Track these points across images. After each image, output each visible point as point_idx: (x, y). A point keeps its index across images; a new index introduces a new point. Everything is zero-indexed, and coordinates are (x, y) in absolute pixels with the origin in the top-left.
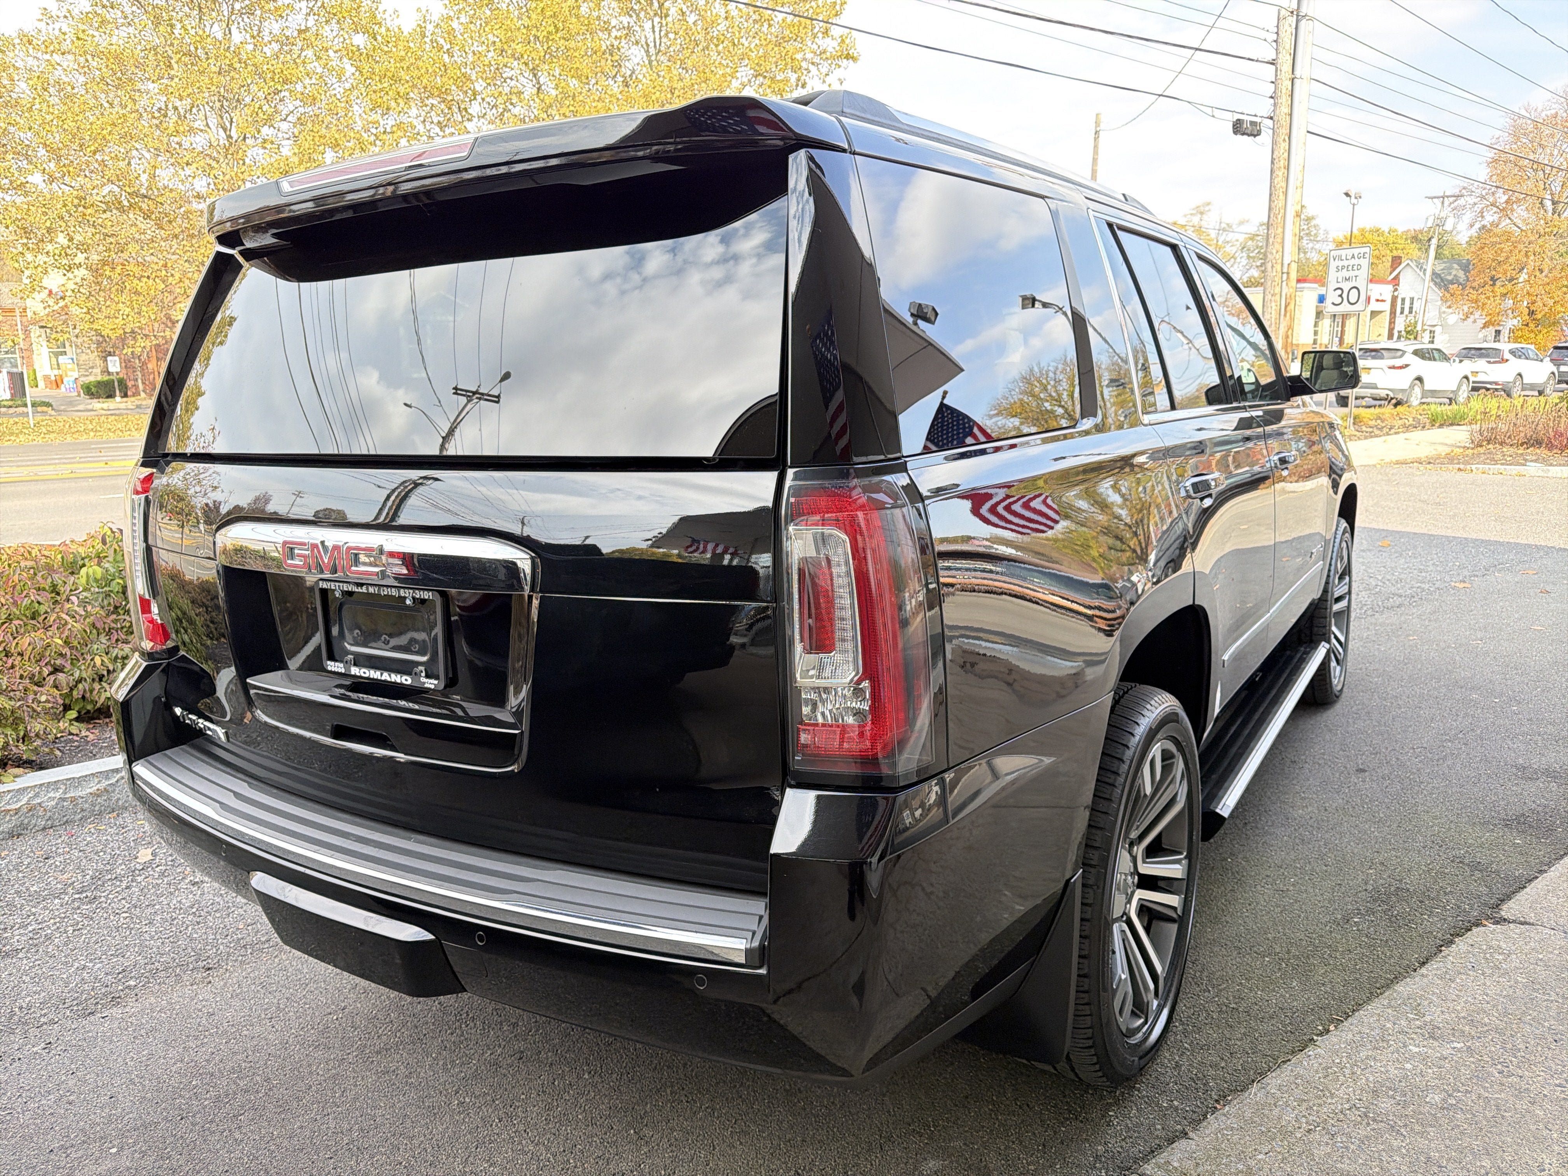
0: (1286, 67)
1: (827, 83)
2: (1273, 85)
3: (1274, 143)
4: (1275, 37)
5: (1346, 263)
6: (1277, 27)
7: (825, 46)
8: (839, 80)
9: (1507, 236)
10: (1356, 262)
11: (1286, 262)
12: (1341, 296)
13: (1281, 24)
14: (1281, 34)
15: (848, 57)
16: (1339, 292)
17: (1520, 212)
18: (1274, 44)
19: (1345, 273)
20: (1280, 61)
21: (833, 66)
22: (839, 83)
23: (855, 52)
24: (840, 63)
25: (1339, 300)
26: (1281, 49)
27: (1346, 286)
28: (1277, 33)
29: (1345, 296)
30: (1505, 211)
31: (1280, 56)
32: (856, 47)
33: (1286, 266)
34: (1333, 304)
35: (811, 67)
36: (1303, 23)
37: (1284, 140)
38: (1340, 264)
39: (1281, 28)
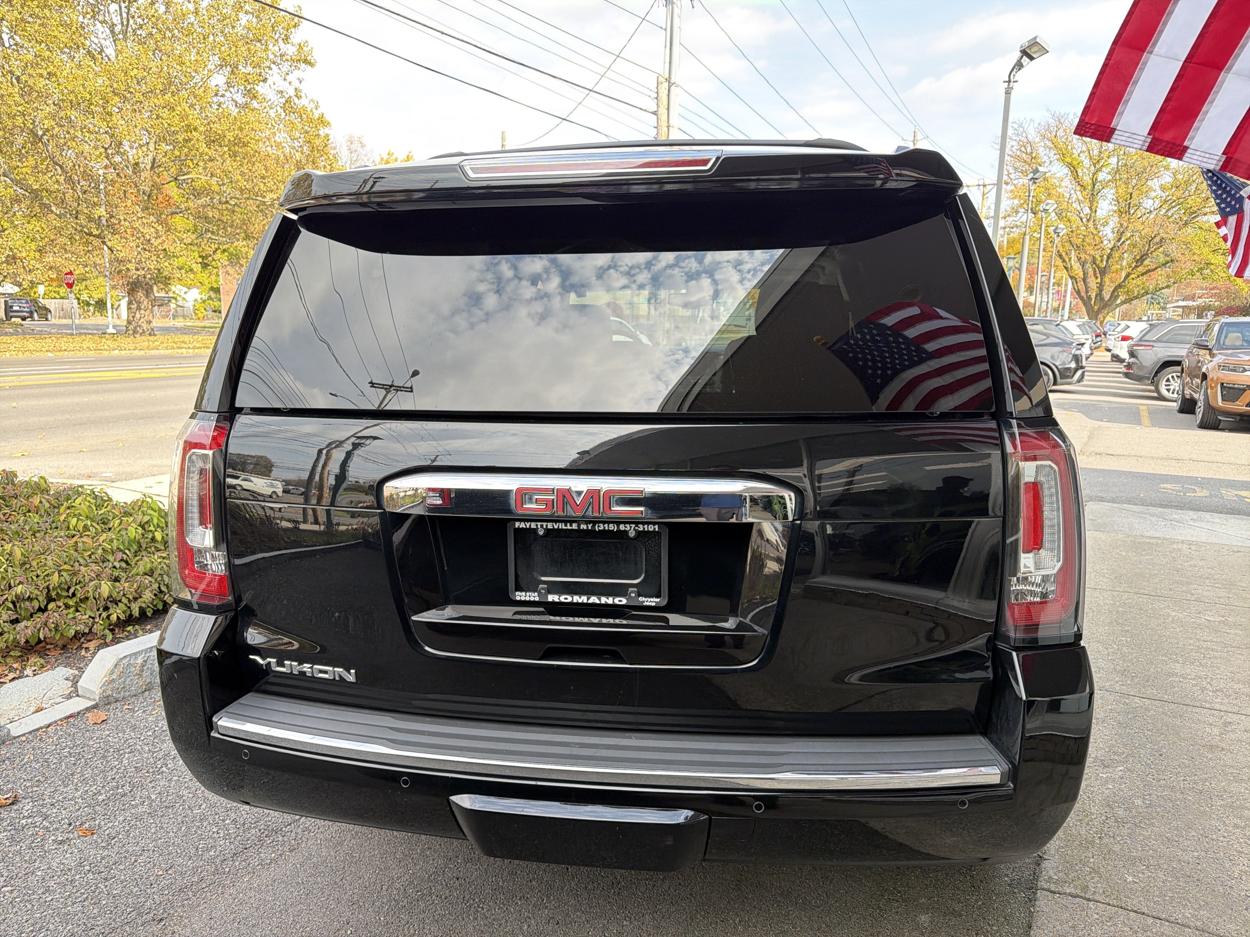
0: (664, 118)
1: (288, 81)
2: (656, 130)
4: (656, 95)
6: (657, 88)
7: (285, 49)
8: (299, 79)
13: (659, 87)
14: (660, 95)
15: (306, 62)
18: (655, 100)
20: (659, 113)
21: (293, 68)
22: (298, 82)
23: (312, 59)
24: (299, 65)
26: (660, 104)
28: (657, 93)
31: (660, 109)
32: (313, 54)
35: (273, 66)
36: (673, 88)
39: (660, 89)
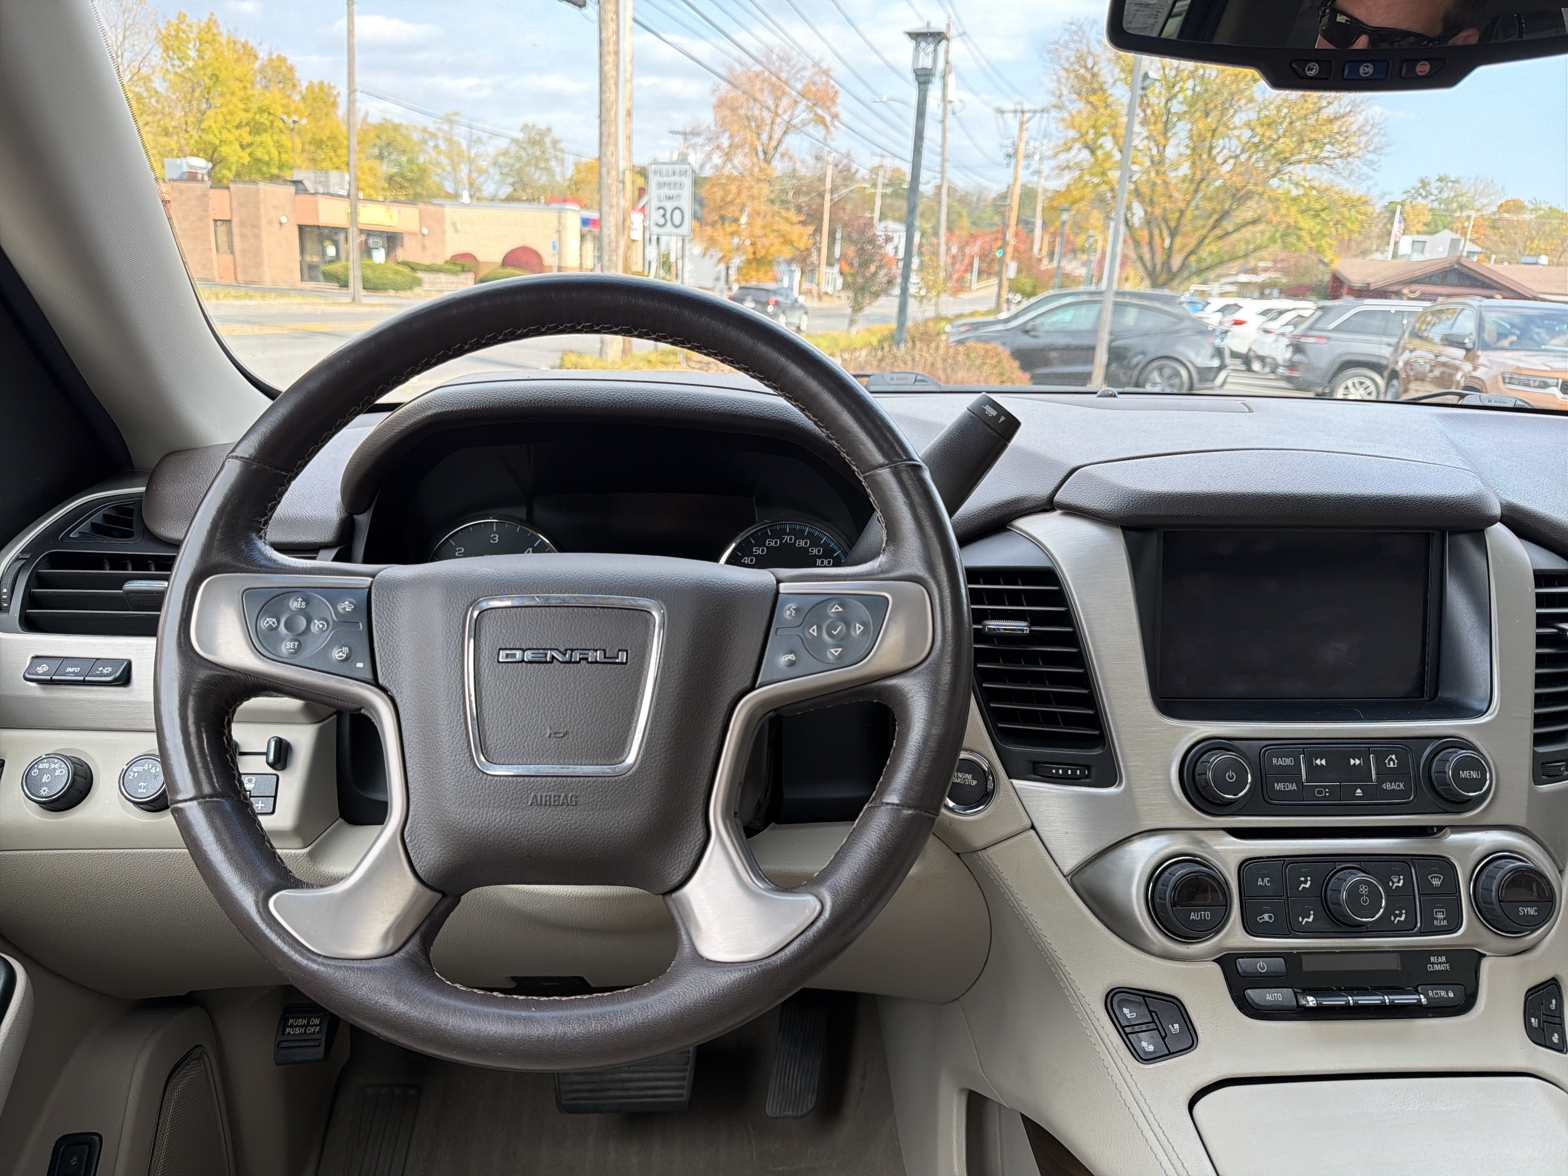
3: (601, 21)
5: (667, 180)
9: (731, 178)
10: (676, 179)
11: (621, 169)
12: (664, 216)
16: (662, 212)
17: (739, 159)
19: (666, 191)
25: (662, 221)
27: (669, 205)
29: (668, 216)
30: (728, 156)
33: (621, 173)
34: (657, 224)
37: (612, 19)
38: (662, 180)
